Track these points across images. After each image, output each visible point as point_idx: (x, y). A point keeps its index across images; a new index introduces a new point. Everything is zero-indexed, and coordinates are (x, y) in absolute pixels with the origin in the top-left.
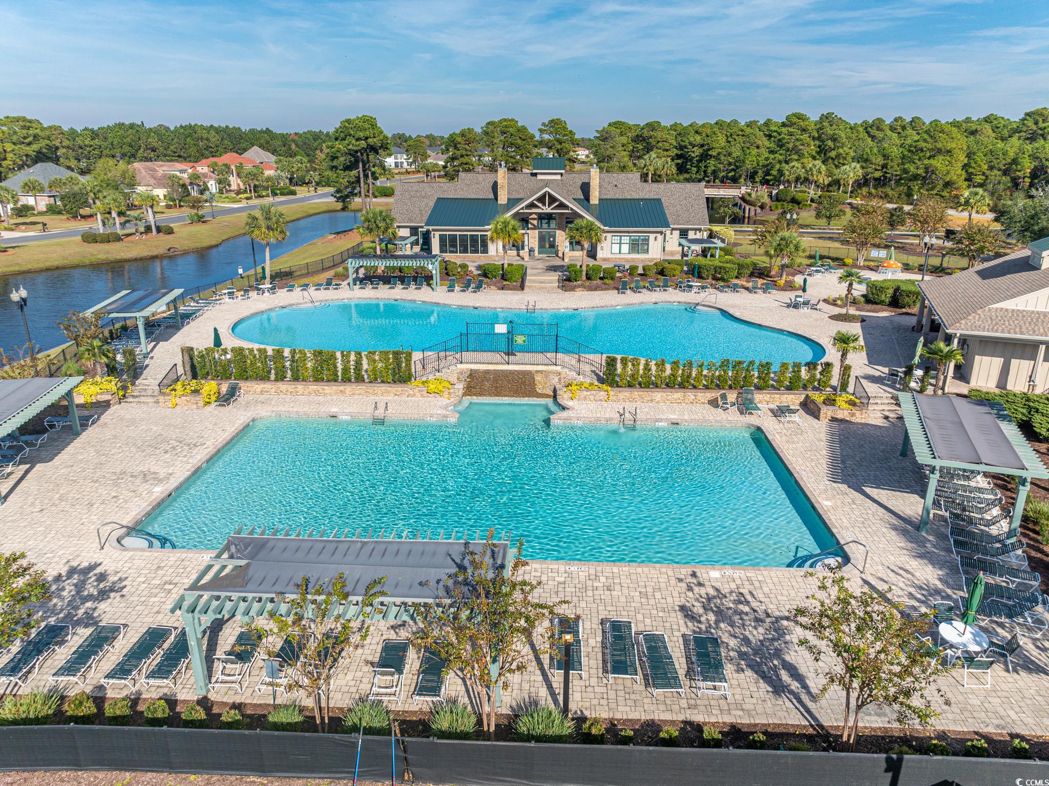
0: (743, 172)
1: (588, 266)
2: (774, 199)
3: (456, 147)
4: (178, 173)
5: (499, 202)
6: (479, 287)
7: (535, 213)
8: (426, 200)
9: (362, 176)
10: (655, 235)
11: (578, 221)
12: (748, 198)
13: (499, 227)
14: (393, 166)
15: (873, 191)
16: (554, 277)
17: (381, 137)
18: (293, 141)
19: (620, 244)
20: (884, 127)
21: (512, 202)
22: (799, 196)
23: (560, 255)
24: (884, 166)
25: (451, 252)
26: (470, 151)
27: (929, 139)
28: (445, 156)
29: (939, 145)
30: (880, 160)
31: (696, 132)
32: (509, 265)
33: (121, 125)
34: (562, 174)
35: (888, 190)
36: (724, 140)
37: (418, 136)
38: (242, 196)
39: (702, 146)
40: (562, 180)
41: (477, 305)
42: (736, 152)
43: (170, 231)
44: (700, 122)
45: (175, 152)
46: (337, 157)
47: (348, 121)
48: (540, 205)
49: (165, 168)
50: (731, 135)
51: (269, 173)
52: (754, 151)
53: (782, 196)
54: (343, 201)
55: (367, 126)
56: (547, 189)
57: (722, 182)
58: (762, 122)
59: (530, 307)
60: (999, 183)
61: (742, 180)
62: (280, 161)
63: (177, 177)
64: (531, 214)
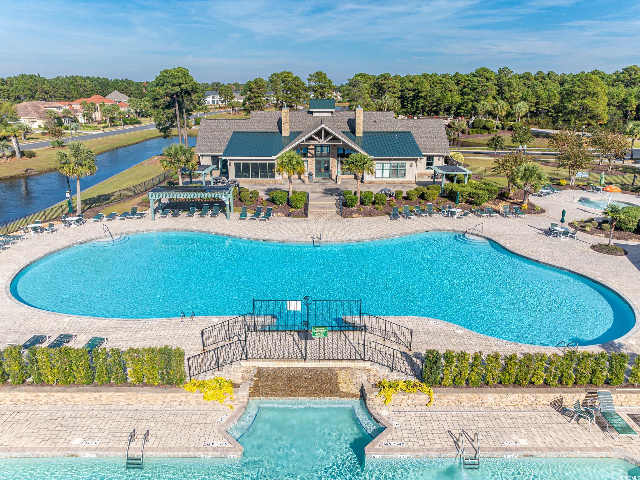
0: (442, 107)
1: (361, 192)
2: (471, 126)
3: (251, 91)
4: (55, 110)
5: (283, 135)
6: (268, 215)
7: (313, 145)
8: (224, 134)
9: (178, 113)
10: (411, 162)
11: (353, 155)
12: (453, 126)
13: (284, 161)
14: (211, 103)
15: (530, 120)
16: (332, 201)
17: (192, 84)
18: (144, 87)
19: (383, 169)
20: (531, 78)
21: (294, 135)
22: (488, 125)
23: (334, 178)
24: (537, 103)
25: (244, 177)
26: (261, 94)
27: (581, 85)
28: (244, 97)
29: (589, 89)
30: (534, 100)
31: (410, 81)
32: (294, 192)
33: (23, 76)
34: (332, 113)
35: (539, 119)
36: (429, 86)
37: (229, 84)
38: (102, 125)
39: (414, 90)
40: (332, 117)
41: (267, 238)
42: (438, 94)
43: (32, 155)
44: (412, 75)
45: (62, 95)
46: (158, 99)
47: (166, 71)
48: (317, 138)
49: (46, 106)
50: (433, 83)
51: (122, 109)
52: (449, 94)
53: (476, 124)
54: (165, 132)
55: (180, 75)
56: (323, 126)
57: (428, 114)
58: (452, 74)
59: (316, 239)
60: (615, 114)
61: (442, 113)
62: (132, 100)
63: (53, 112)
64: (310, 145)
